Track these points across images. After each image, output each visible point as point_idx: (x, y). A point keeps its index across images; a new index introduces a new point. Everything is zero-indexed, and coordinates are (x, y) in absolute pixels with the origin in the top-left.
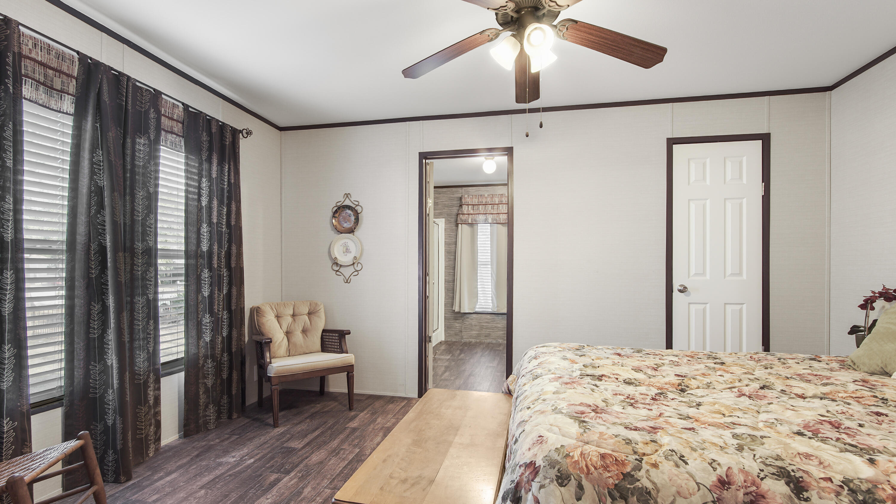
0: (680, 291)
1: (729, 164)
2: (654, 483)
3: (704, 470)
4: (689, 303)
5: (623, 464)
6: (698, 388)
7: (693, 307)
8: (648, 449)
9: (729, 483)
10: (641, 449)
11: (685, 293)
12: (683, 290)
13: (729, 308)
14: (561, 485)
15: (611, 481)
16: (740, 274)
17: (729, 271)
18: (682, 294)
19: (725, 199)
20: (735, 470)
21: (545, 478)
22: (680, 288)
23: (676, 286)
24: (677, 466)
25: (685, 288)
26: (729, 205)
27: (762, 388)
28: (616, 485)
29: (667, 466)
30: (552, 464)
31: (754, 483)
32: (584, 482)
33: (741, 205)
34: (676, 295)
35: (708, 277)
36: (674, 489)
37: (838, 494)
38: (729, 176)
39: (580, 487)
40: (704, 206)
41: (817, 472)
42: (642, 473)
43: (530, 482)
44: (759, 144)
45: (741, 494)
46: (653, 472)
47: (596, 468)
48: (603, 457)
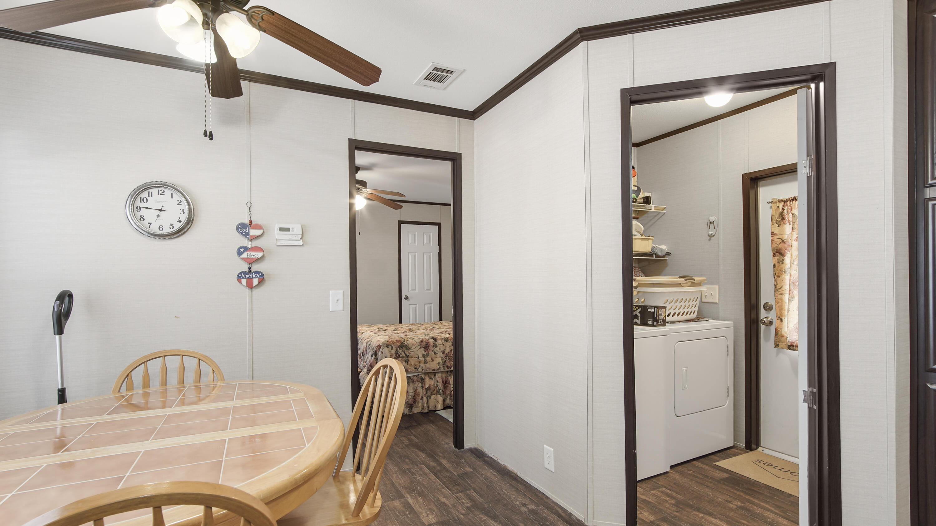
0: (405, 299)
1: (425, 236)
2: (408, 344)
3: (418, 340)
4: (409, 305)
5: (401, 341)
6: (415, 330)
7: (411, 307)
8: (406, 338)
9: (423, 341)
10: (404, 338)
11: (407, 300)
12: (407, 298)
13: (426, 306)
14: (387, 347)
15: (399, 345)
16: (430, 289)
17: (426, 288)
18: (406, 300)
19: (424, 253)
20: (424, 339)
21: (383, 347)
22: (405, 297)
23: (403, 297)
24: (412, 340)
25: (407, 297)
26: (425, 256)
27: (433, 328)
28: (400, 345)
29: (410, 340)
30: (384, 344)
31: (427, 340)
32: (393, 346)
33: (430, 256)
34: (403, 301)
35: (417, 291)
36: (412, 344)
37: (442, 340)
38: (425, 242)
39: (392, 347)
40: (415, 255)
41: (439, 337)
42: (405, 342)
43: (379, 349)
44: (436, 227)
45: (425, 343)
46: (407, 341)
47: (395, 342)
48: (396, 340)
